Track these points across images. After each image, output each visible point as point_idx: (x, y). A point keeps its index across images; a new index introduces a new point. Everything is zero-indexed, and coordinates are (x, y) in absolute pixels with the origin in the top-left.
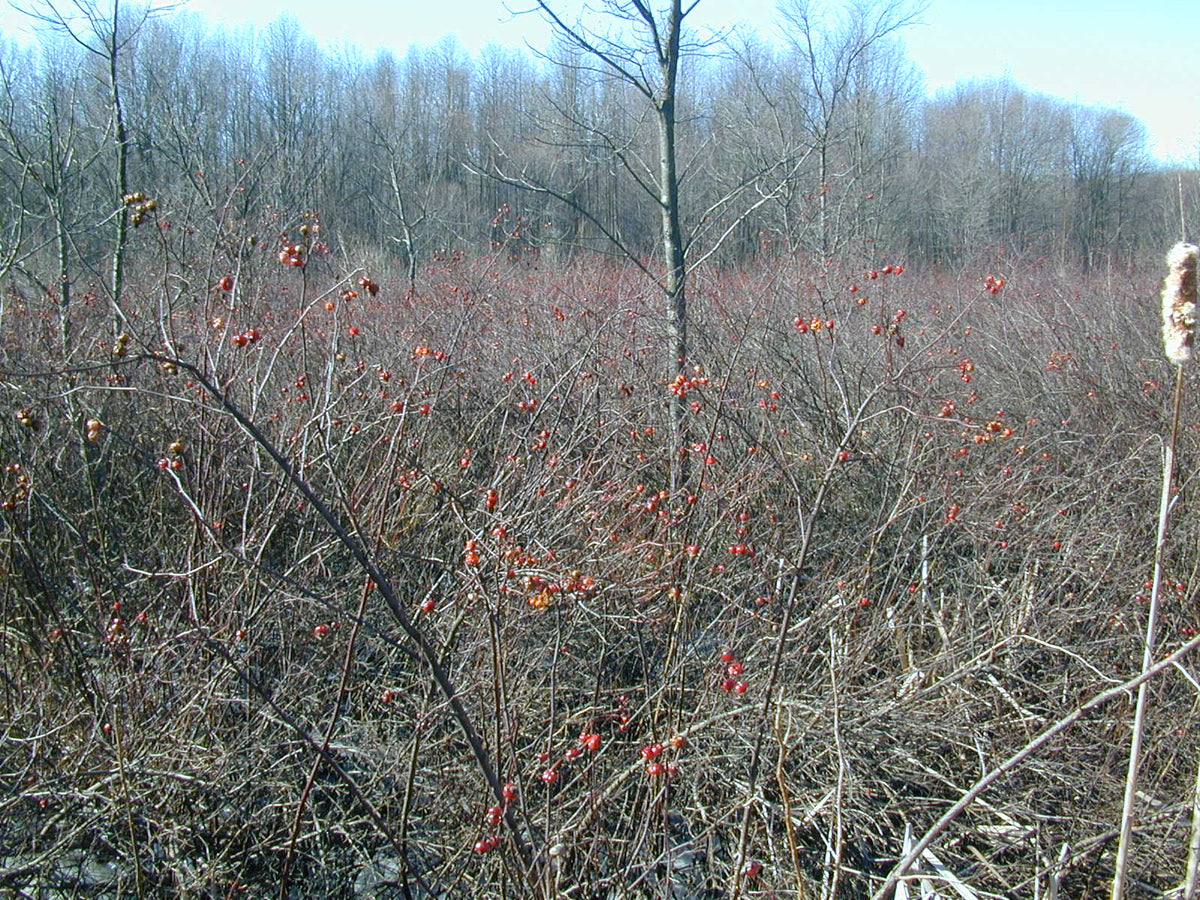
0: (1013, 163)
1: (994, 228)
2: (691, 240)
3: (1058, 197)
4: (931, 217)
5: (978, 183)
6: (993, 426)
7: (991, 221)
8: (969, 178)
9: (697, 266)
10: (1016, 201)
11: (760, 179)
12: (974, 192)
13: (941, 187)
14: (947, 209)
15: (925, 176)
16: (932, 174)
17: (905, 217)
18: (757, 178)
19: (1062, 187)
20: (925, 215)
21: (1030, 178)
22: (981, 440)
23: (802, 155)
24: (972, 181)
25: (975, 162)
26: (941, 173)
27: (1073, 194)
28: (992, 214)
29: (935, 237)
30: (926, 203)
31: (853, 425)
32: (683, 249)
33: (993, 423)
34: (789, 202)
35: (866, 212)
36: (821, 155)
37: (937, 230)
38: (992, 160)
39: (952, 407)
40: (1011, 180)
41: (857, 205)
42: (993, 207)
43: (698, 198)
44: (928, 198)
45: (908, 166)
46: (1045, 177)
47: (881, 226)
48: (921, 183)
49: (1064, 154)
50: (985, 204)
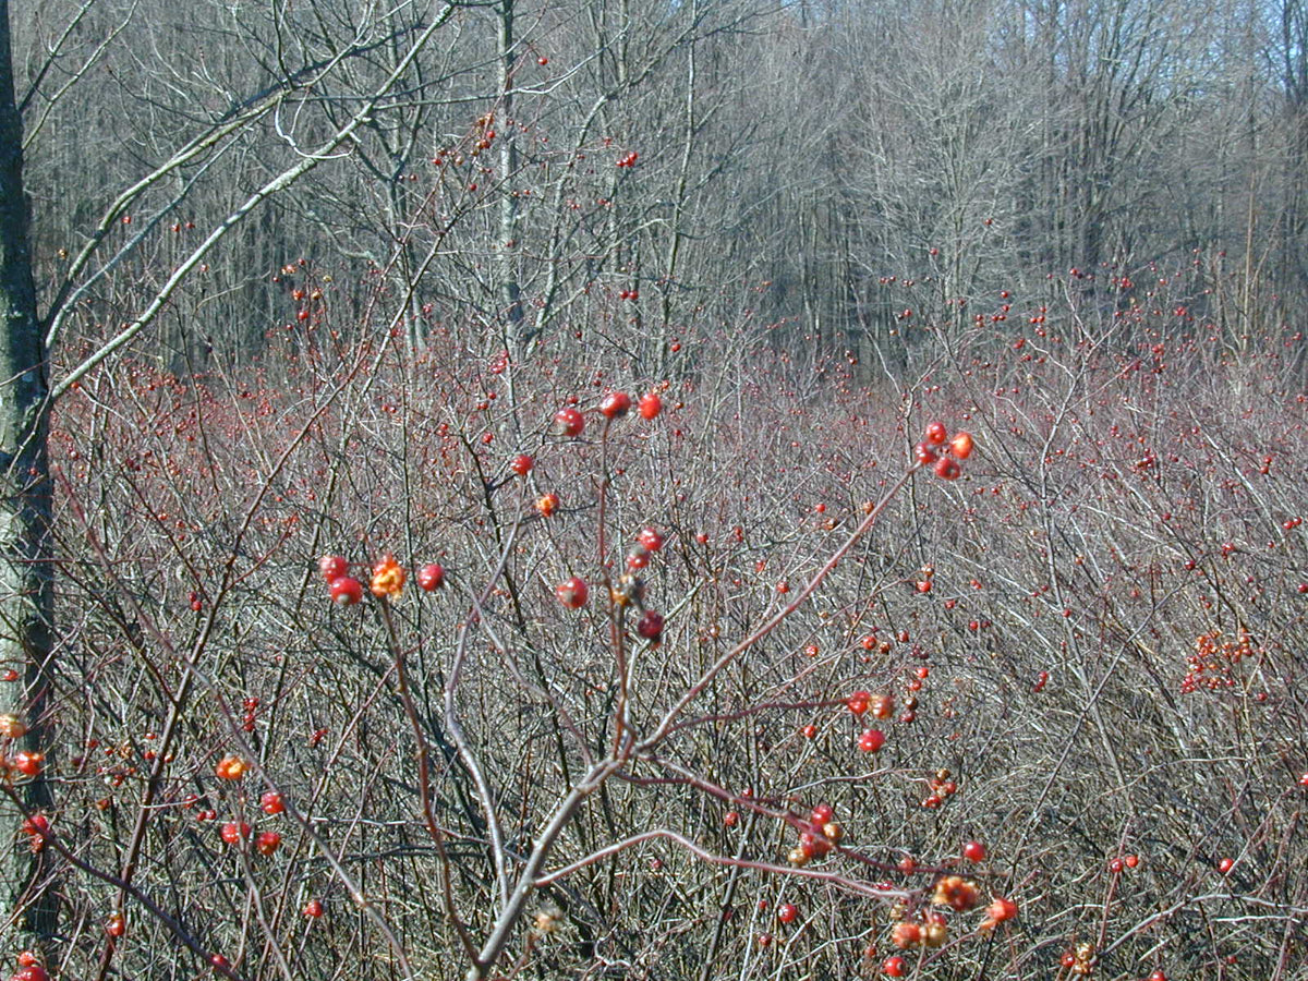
0: (1093, 46)
1: (1036, 249)
2: (68, 286)
3: (1235, 150)
4: (842, 218)
5: (985, 110)
6: (951, 894)
7: (1024, 225)
8: (956, 94)
9: (92, 369)
10: (1101, 167)
11: (287, 101)
12: (971, 137)
13: (874, 125)
14: (890, 188)
15: (824, 90)
16: (844, 85)
17: (760, 212)
18: (280, 95)
19: (1244, 117)
20: (824, 210)
21: (1144, 94)
22: (915, 937)
23: (421, 26)
24: (966, 104)
25: (979, 43)
26: (872, 78)
27: (1281, 140)
28: (1027, 204)
29: (853, 274)
30: (826, 171)
31: (516, 896)
32: (43, 311)
33: (951, 881)
34: (402, 165)
35: (640, 200)
36: (500, 21)
37: (860, 255)
38: (1030, 34)
39: (829, 829)
40: (1085, 99)
41: (611, 180)
42: (1029, 184)
43: (115, 147)
44: (831, 159)
45: (770, 58)
46: (1191, 88)
47: (686, 244)
48: (811, 112)
49: (1253, 16)
50: (1005, 175)
